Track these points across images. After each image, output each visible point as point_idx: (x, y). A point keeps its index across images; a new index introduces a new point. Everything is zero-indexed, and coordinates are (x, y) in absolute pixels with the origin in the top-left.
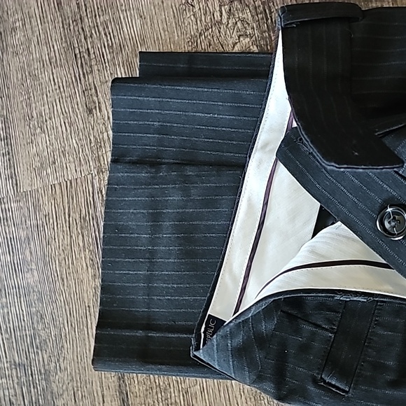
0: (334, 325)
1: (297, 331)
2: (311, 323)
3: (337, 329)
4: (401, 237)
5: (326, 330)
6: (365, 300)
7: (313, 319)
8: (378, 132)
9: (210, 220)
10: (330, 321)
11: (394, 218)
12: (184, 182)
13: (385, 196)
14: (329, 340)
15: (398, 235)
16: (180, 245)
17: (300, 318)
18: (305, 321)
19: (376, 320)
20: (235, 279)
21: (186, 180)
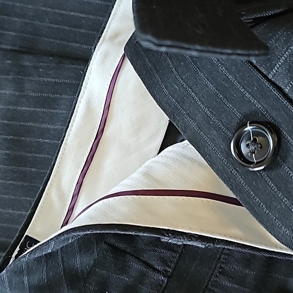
0: (169, 267)
1: (124, 269)
2: (141, 261)
3: (172, 273)
4: (262, 167)
5: (159, 271)
6: (203, 246)
7: (145, 257)
8: (245, 15)
9: (45, 123)
10: (164, 261)
11: (255, 140)
12: (18, 73)
13: (246, 109)
14: (161, 285)
15: (258, 164)
16: (8, 149)
17: (129, 253)
18: (136, 257)
19: (221, 268)
20: (62, 197)
21: (21, 71)
